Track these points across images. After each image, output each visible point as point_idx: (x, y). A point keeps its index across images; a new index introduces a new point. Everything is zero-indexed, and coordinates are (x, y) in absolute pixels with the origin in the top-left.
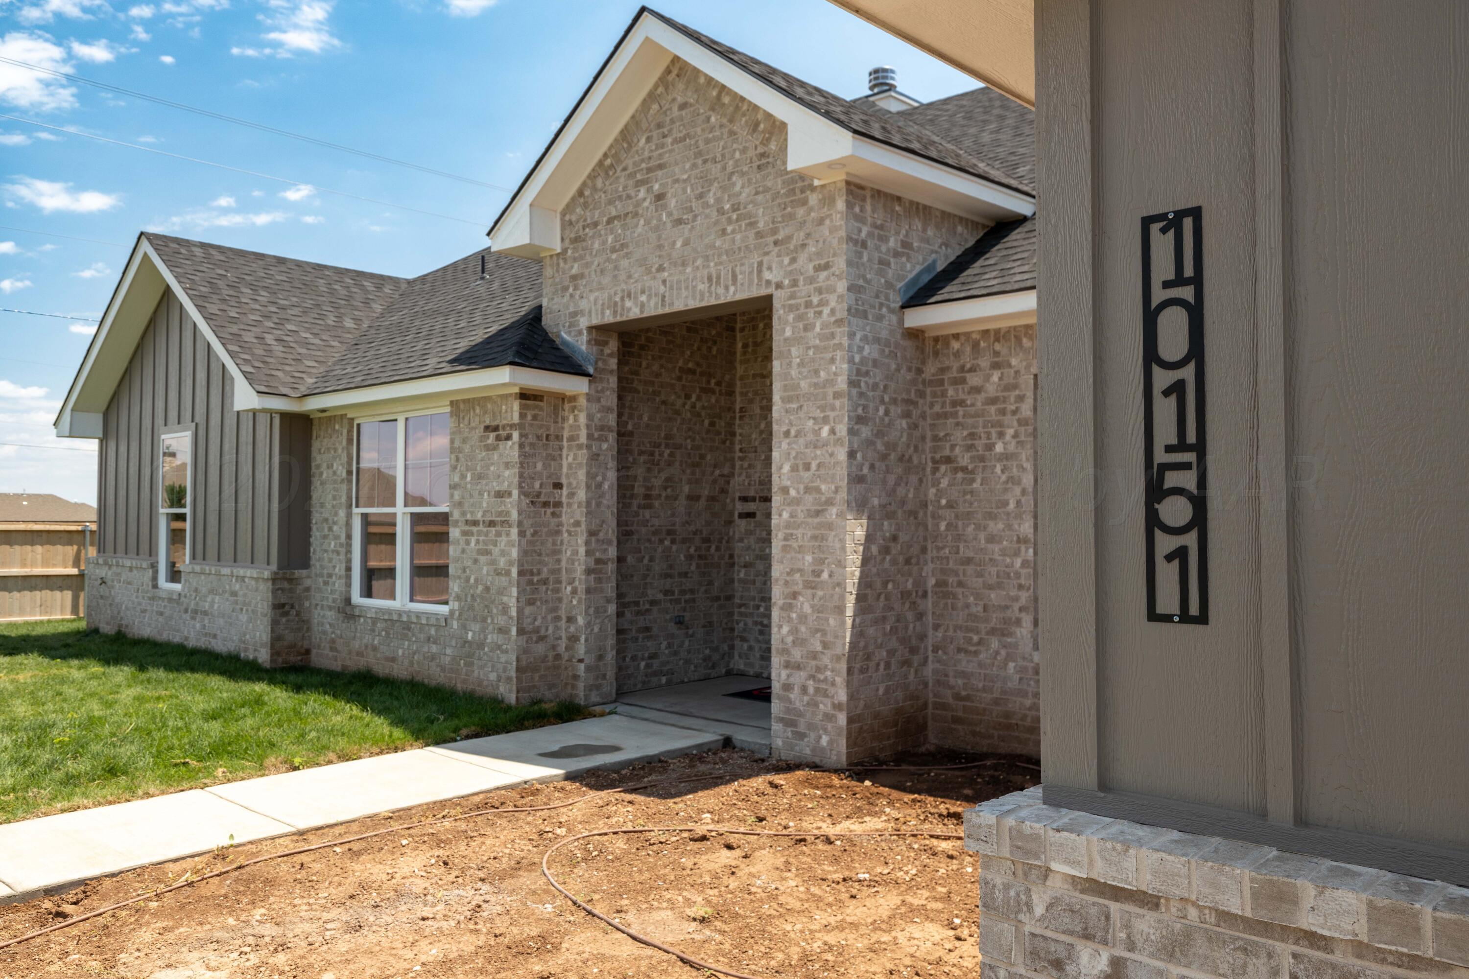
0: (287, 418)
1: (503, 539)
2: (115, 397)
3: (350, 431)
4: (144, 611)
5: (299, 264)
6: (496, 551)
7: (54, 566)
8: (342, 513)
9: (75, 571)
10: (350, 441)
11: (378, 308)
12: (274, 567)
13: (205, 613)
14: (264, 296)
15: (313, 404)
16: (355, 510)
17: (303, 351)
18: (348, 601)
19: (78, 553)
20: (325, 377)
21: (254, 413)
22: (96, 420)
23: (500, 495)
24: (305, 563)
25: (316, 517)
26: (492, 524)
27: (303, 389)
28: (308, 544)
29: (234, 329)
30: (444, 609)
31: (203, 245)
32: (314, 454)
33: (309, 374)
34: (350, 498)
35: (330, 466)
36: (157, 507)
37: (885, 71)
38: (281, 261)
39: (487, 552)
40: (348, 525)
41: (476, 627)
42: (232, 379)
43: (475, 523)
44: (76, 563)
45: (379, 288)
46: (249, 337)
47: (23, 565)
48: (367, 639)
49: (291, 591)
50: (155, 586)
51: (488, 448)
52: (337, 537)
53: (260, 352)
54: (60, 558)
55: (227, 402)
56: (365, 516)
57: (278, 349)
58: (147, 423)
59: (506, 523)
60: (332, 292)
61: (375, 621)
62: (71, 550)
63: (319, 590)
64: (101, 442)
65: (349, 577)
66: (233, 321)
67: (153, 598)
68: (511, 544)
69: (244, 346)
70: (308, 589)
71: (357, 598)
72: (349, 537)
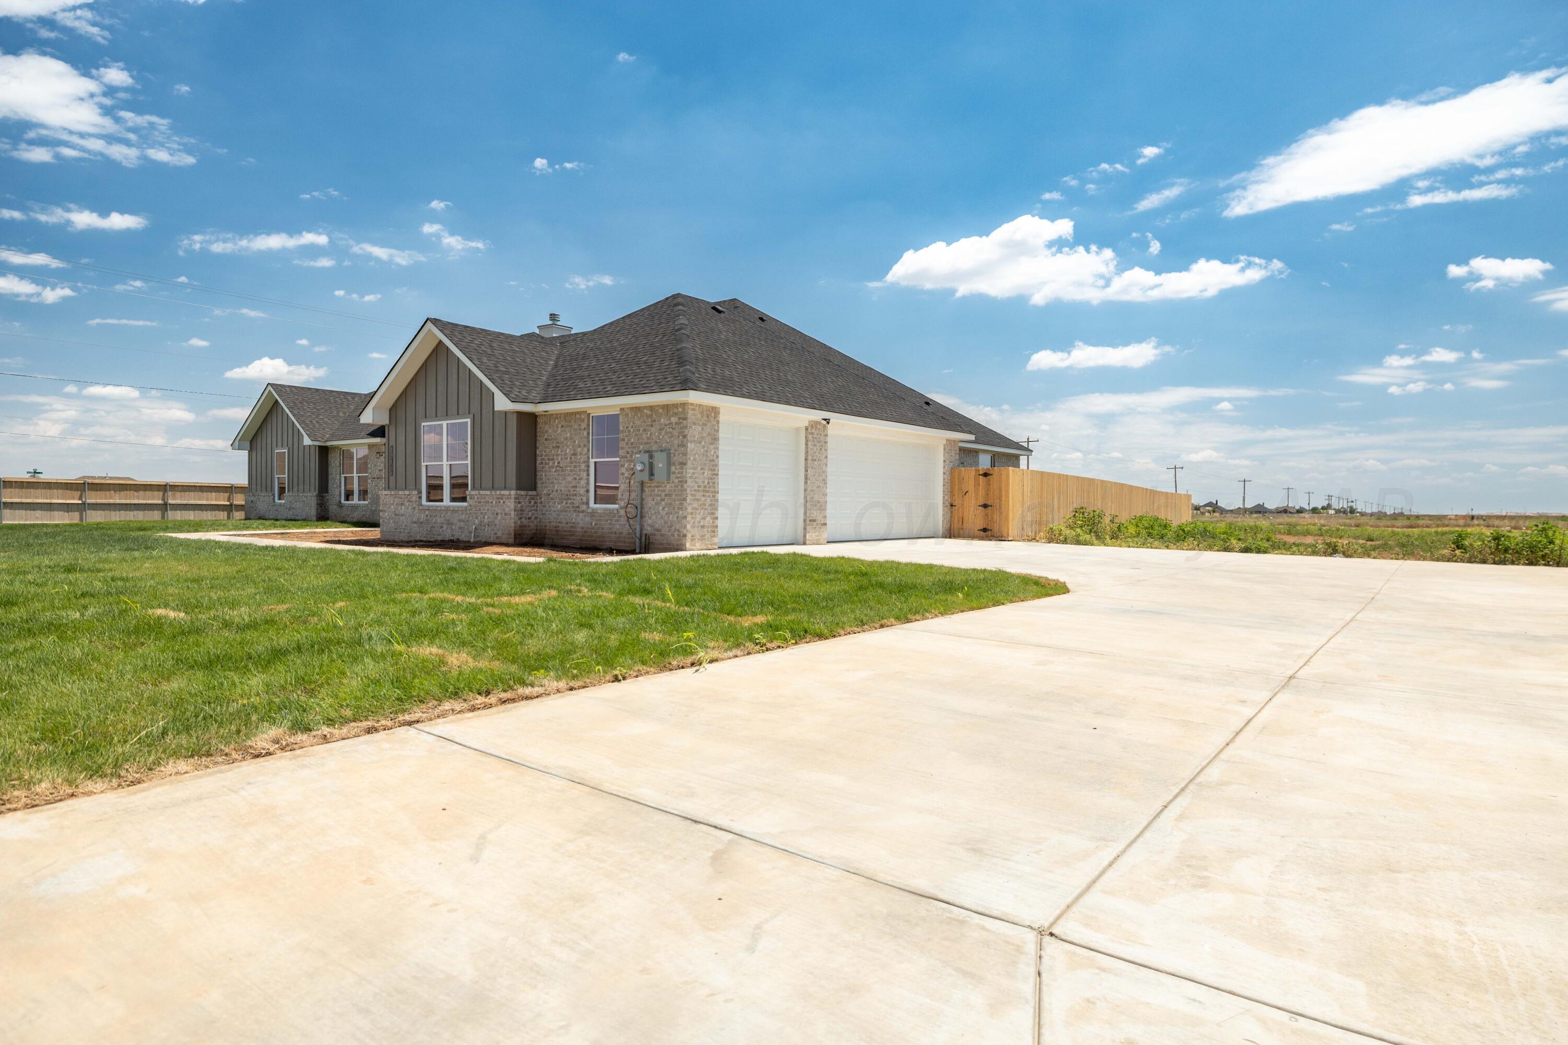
0: (320, 447)
1: (381, 483)
2: (255, 435)
3: (340, 452)
4: (270, 510)
5: (324, 391)
6: (379, 485)
7: (220, 501)
8: (338, 476)
9: (228, 503)
10: (340, 455)
11: (352, 407)
12: (317, 492)
13: (294, 508)
14: (312, 406)
15: (329, 444)
16: (342, 475)
17: (325, 426)
18: (340, 502)
19: (230, 496)
20: (332, 435)
21: (310, 446)
22: (248, 444)
23: (380, 470)
24: (327, 492)
25: (330, 477)
26: (378, 478)
27: (325, 439)
28: (327, 486)
29: (303, 419)
30: (366, 502)
31: (289, 386)
32: (329, 458)
33: (328, 434)
34: (340, 472)
35: (334, 462)
36: (274, 475)
37: (554, 315)
38: (317, 390)
39: (377, 486)
40: (340, 480)
41: (375, 506)
42: (303, 436)
43: (374, 478)
44: (229, 500)
45: (353, 399)
46: (307, 422)
47: (208, 500)
48: (346, 512)
49: (323, 500)
50: (274, 502)
51: (377, 458)
52: (337, 483)
53: (311, 427)
54: (222, 497)
55: (300, 442)
56: (345, 477)
57: (317, 425)
58: (269, 446)
59: (382, 478)
60: (336, 401)
61: (348, 507)
62: (227, 495)
63: (331, 500)
64: (249, 451)
65: (340, 495)
66: (302, 416)
67: (274, 505)
68: (383, 483)
69: (307, 426)
70: (328, 500)
71: (343, 501)
72: (340, 483)
